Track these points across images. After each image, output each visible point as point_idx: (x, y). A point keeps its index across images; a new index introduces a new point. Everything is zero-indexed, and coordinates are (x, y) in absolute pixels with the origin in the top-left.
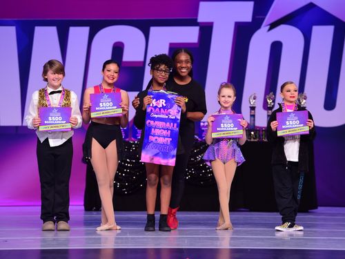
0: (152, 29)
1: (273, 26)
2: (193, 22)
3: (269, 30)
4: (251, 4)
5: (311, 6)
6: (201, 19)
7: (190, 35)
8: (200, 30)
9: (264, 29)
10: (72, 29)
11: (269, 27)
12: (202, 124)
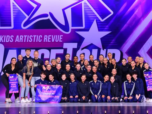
0: (51, 50)
1: (82, 49)
2: (62, 48)
4: (77, 44)
5: (92, 44)
6: (64, 47)
7: (61, 51)
8: (64, 50)
9: (80, 50)
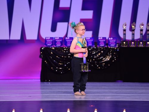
12: (99, 38)
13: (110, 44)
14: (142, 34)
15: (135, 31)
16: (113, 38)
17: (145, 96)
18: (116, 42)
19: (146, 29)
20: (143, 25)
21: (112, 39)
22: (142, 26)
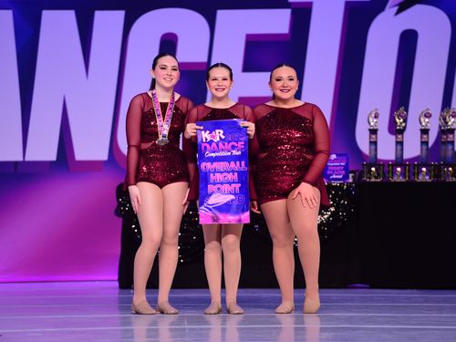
3: (398, 13)
8: (292, 14)
9: (390, 11)
10: (99, 15)
11: (396, 8)
13: (329, 172)
14: (427, 143)
15: (405, 134)
16: (337, 155)
17: (437, 332)
18: (346, 168)
19: (440, 127)
20: (428, 115)
21: (333, 157)
22: (427, 120)
